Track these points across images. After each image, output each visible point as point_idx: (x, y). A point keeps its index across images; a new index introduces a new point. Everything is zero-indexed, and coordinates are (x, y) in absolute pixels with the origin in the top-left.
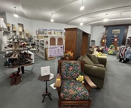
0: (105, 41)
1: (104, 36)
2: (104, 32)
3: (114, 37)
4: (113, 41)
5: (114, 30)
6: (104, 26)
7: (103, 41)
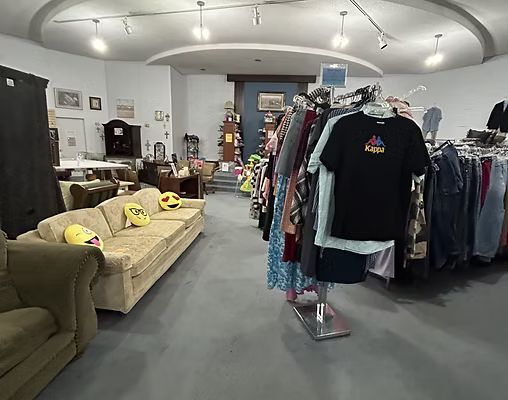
0: (236, 141)
1: (230, 119)
2: (229, 103)
3: (264, 124)
4: (263, 138)
5: (263, 96)
6: (228, 75)
7: (229, 138)
